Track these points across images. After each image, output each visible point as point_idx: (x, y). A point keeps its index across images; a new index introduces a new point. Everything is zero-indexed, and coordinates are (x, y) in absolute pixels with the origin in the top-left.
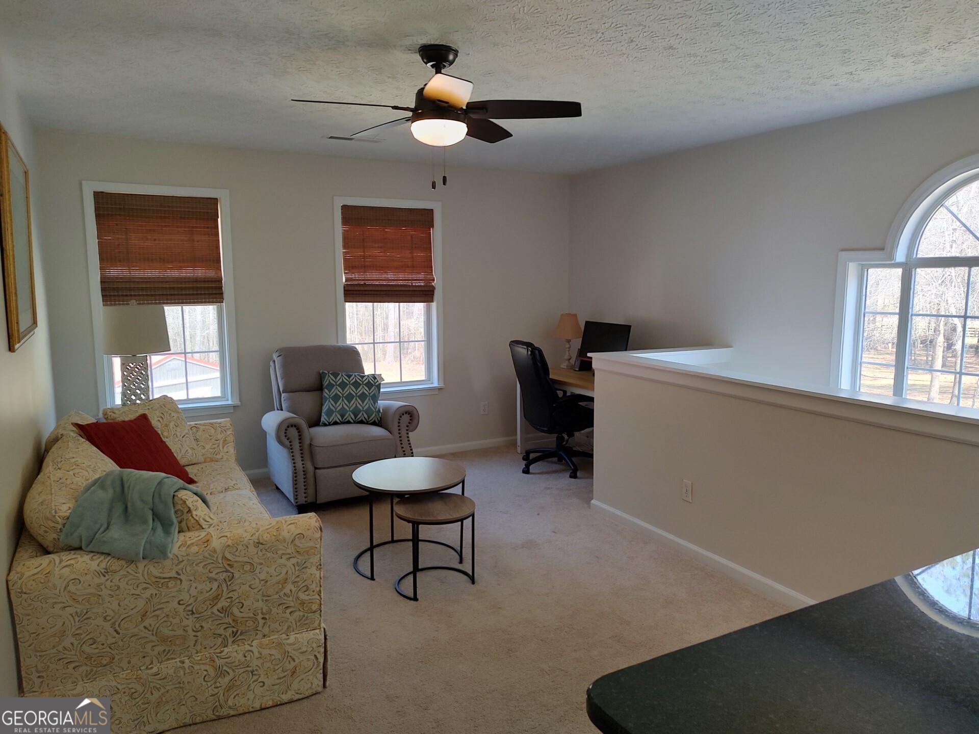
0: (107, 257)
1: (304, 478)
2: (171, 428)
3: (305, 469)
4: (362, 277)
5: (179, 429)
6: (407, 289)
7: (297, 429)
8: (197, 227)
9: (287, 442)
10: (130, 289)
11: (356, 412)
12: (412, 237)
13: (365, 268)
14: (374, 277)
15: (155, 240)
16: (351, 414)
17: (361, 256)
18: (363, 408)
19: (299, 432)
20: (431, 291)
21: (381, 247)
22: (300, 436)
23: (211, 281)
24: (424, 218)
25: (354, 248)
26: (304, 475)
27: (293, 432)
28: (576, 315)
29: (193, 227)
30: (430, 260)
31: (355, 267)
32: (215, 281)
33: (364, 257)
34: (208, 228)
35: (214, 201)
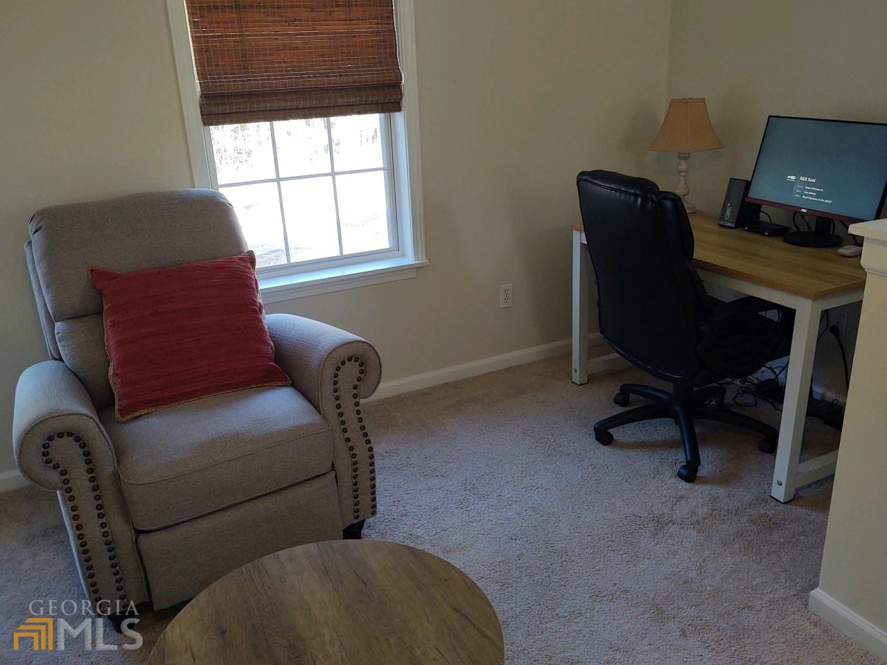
1: (111, 558)
3: (109, 538)
7: (78, 439)
19: (83, 446)
22: (87, 454)
26: (109, 550)
27: (67, 450)
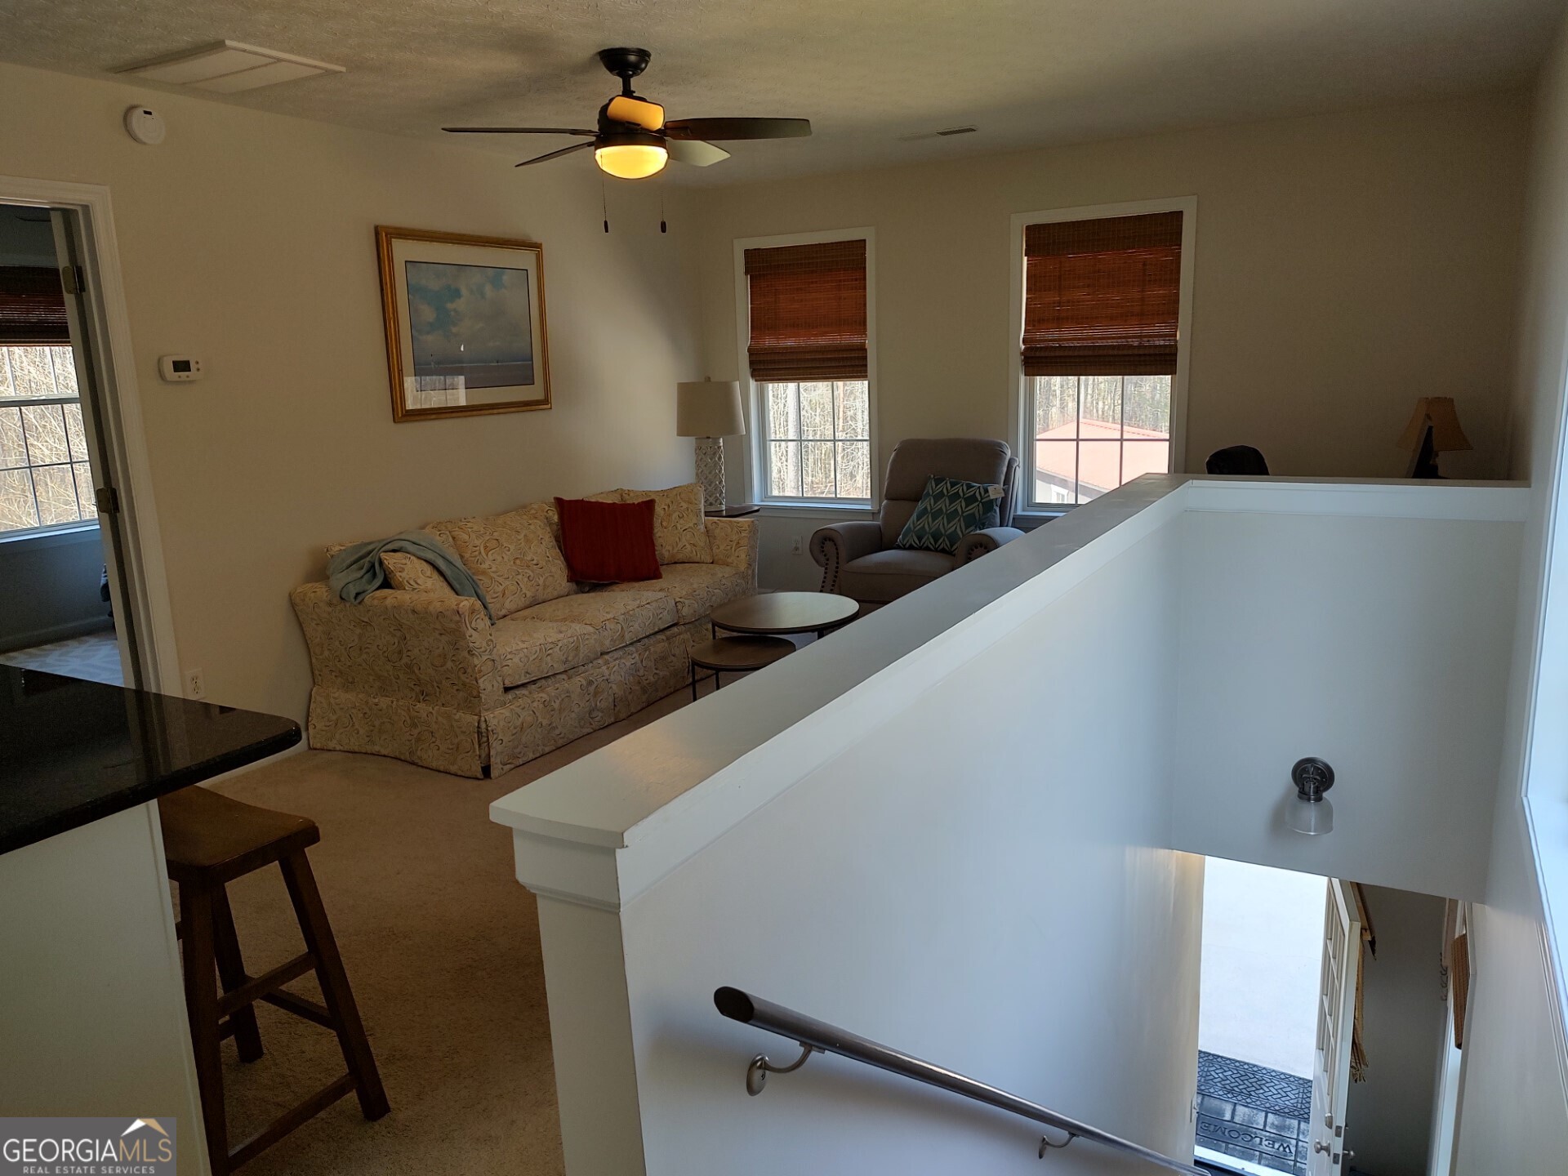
0: (759, 325)
2: (673, 518)
4: (1056, 335)
5: (681, 521)
6: (1130, 352)
7: (835, 545)
8: (844, 281)
9: (823, 559)
10: (774, 362)
11: (936, 536)
12: (1144, 265)
13: (1059, 321)
14: (1069, 335)
15: (802, 301)
16: (930, 537)
17: (1054, 303)
18: (946, 531)
19: (836, 549)
20: (1170, 354)
21: (1088, 286)
22: (837, 553)
23: (851, 350)
24: (1167, 227)
25: (1045, 291)
27: (831, 547)
28: (1452, 400)
29: (840, 281)
30: (1175, 300)
31: (1043, 320)
32: (858, 349)
33: (1059, 304)
34: (856, 280)
35: (861, 244)
